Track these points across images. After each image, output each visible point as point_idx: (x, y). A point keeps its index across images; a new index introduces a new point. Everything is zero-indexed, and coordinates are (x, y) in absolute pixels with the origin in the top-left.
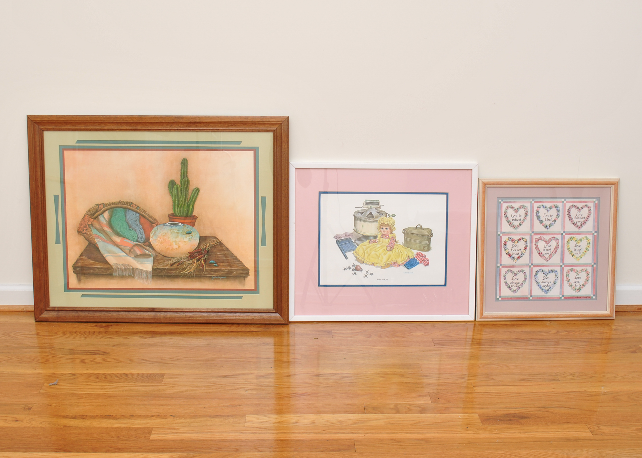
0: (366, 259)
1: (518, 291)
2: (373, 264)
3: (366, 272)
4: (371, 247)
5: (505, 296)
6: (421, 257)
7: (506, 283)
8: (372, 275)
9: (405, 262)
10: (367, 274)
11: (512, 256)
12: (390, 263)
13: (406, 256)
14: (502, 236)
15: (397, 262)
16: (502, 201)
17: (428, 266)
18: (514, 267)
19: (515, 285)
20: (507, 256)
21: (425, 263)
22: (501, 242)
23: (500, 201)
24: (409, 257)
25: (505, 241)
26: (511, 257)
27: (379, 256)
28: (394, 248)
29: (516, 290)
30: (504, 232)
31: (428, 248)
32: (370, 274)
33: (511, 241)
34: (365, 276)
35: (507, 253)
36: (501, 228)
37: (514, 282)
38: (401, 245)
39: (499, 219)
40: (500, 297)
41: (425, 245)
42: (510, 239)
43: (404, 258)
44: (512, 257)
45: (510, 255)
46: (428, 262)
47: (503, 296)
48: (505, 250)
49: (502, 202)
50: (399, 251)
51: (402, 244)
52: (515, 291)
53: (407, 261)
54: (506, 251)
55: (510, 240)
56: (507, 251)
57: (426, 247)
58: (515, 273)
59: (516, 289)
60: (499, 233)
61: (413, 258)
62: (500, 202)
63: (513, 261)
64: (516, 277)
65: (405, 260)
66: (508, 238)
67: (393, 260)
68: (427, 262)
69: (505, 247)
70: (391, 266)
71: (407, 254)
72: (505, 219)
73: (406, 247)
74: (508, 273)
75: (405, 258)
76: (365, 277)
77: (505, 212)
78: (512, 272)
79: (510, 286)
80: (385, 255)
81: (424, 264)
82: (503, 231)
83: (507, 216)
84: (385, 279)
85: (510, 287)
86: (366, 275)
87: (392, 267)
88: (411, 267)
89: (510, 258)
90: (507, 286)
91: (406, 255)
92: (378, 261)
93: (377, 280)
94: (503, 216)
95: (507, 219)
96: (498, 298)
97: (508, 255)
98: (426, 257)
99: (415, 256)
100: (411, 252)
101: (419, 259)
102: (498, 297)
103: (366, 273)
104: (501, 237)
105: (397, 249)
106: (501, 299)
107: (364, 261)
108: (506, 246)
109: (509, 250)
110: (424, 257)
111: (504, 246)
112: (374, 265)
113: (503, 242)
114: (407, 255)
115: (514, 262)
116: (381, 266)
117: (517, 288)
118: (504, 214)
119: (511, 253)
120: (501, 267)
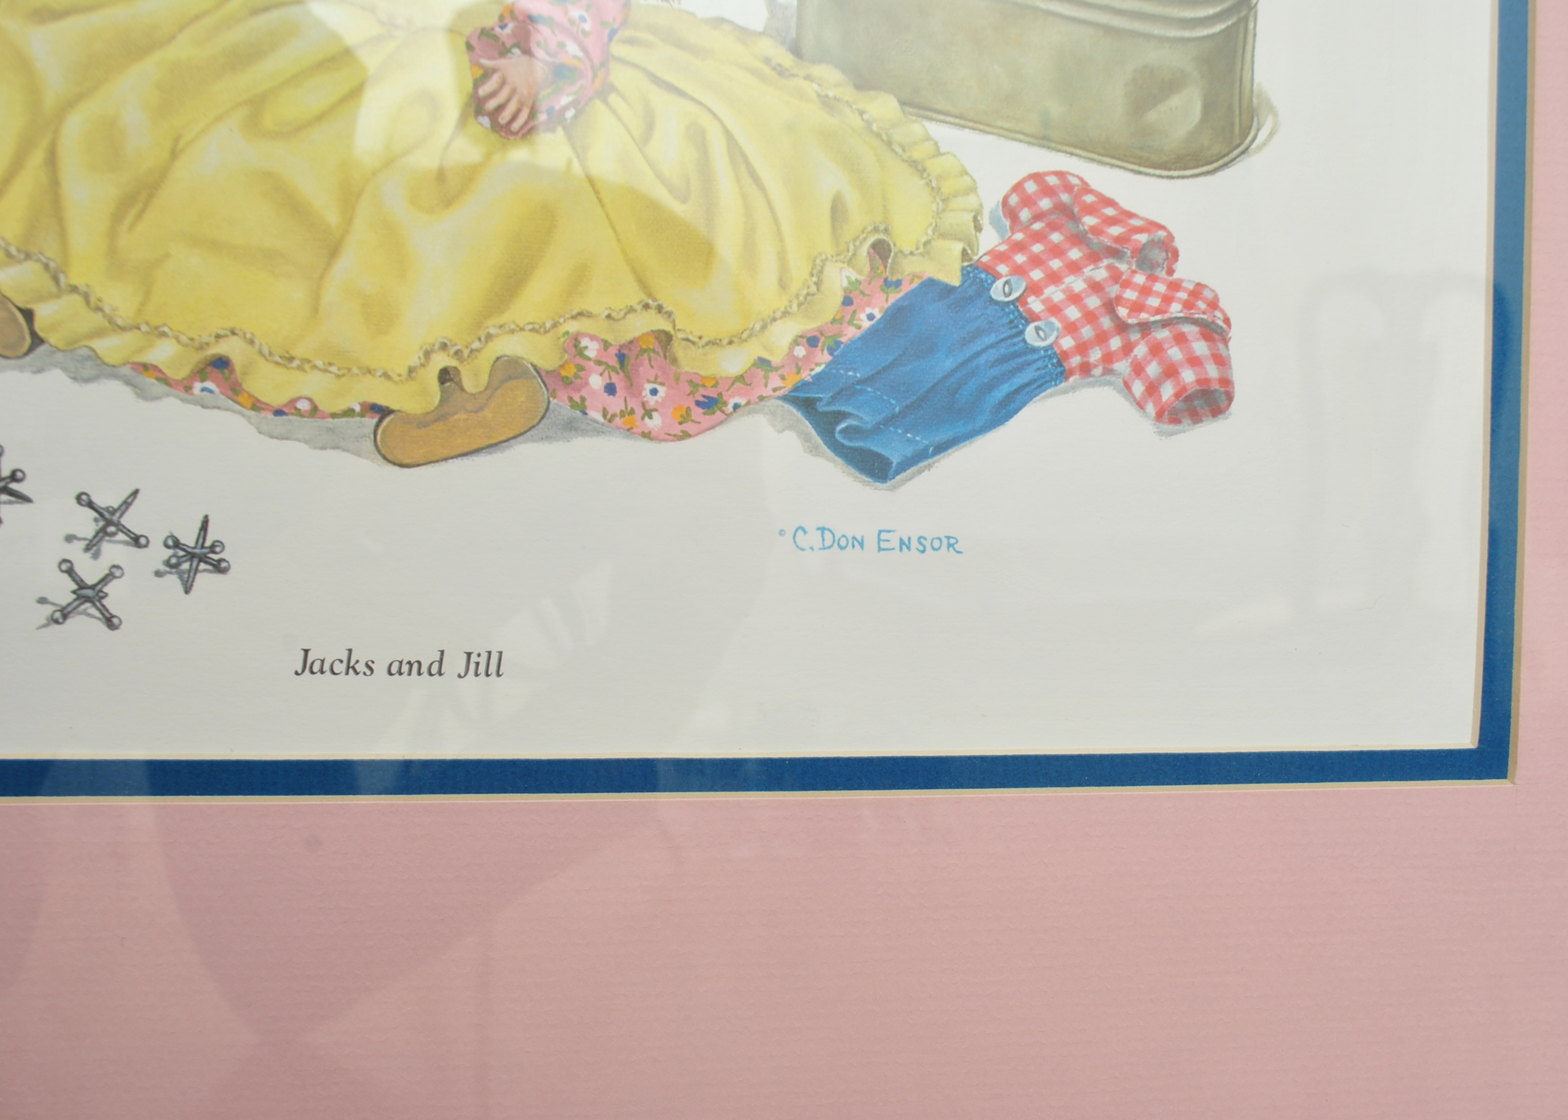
0: (76, 276)
2: (221, 363)
3: (86, 524)
4: (181, 50)
6: (1100, 274)
8: (205, 580)
9: (812, 342)
10: (114, 551)
12: (548, 361)
13: (825, 245)
15: (665, 339)
17: (1210, 430)
21: (1171, 372)
24: (881, 250)
27: (332, 217)
28: (619, 76)
31: (1208, 107)
32: (158, 554)
34: (63, 591)
38: (744, 34)
41: (1155, 56)
43: (800, 273)
46: (1221, 361)
50: (697, 138)
51: (757, 18)
53: (850, 333)
57: (1170, 86)
61: (954, 279)
65: (806, 302)
67: (596, 302)
68: (1200, 348)
70: (561, 406)
71: (853, 200)
73: (829, 75)
75: (817, 273)
76: (65, 613)
80: (448, 201)
81: (1152, 389)
84: (455, 663)
86: (90, 571)
87: (570, 428)
88: (922, 440)
91: (837, 211)
92: (315, 309)
93: (307, 666)
98: (1185, 271)
99: (989, 240)
100: (918, 167)
101: (1055, 293)
103: (92, 546)
105: (660, 99)
107: (44, 314)
110: (1142, 258)
112: (234, 390)
114: (858, 219)
116: (382, 412)
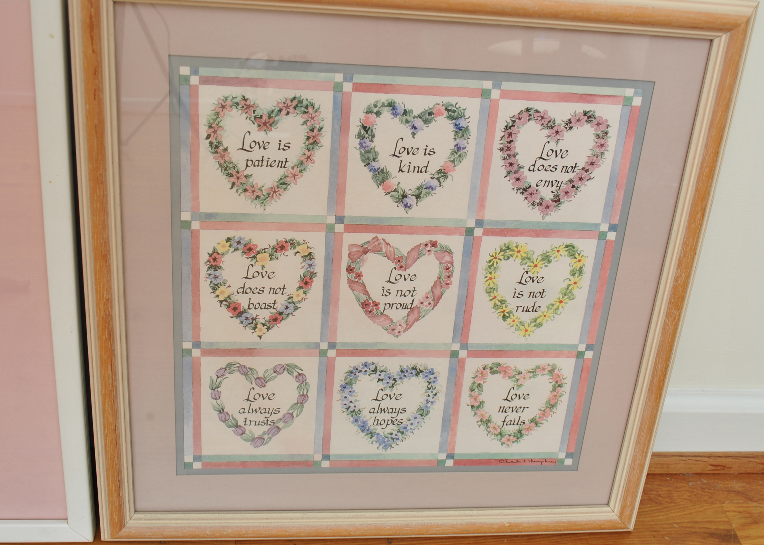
1: (270, 438)
5: (219, 456)
7: (221, 411)
11: (245, 312)
14: (198, 231)
16: (195, 72)
18: (257, 355)
19: (260, 417)
20: (225, 313)
22: (195, 254)
23: (185, 71)
25: (215, 251)
26: (243, 318)
29: (266, 437)
30: (210, 216)
33: (239, 252)
35: (222, 298)
36: (196, 198)
37: (255, 406)
39: (185, 157)
40: (197, 458)
42: (239, 243)
44: (245, 315)
45: (235, 309)
47: (209, 456)
48: (214, 290)
49: (194, 80)
52: (261, 438)
54: (218, 292)
55: (236, 249)
56: (224, 292)
58: (261, 375)
59: (264, 433)
60: (185, 216)
62: (187, 79)
63: (249, 330)
64: (263, 391)
66: (228, 240)
69: (216, 277)
72: (211, 156)
74: (227, 375)
77: (210, 127)
78: (245, 374)
79: (241, 423)
82: (205, 208)
83: (220, 143)
85: (237, 426)
89: (236, 321)
90: (225, 421)
94: (204, 145)
95: (222, 157)
96: (191, 465)
97: (228, 307)
102: (188, 458)
104: (195, 235)
106: (202, 464)
108: (217, 273)
109: (233, 289)
111: (211, 271)
113: (204, 257)
115: (256, 334)
117: (266, 428)
118: (208, 137)
119: (243, 301)
120: (196, 353)
